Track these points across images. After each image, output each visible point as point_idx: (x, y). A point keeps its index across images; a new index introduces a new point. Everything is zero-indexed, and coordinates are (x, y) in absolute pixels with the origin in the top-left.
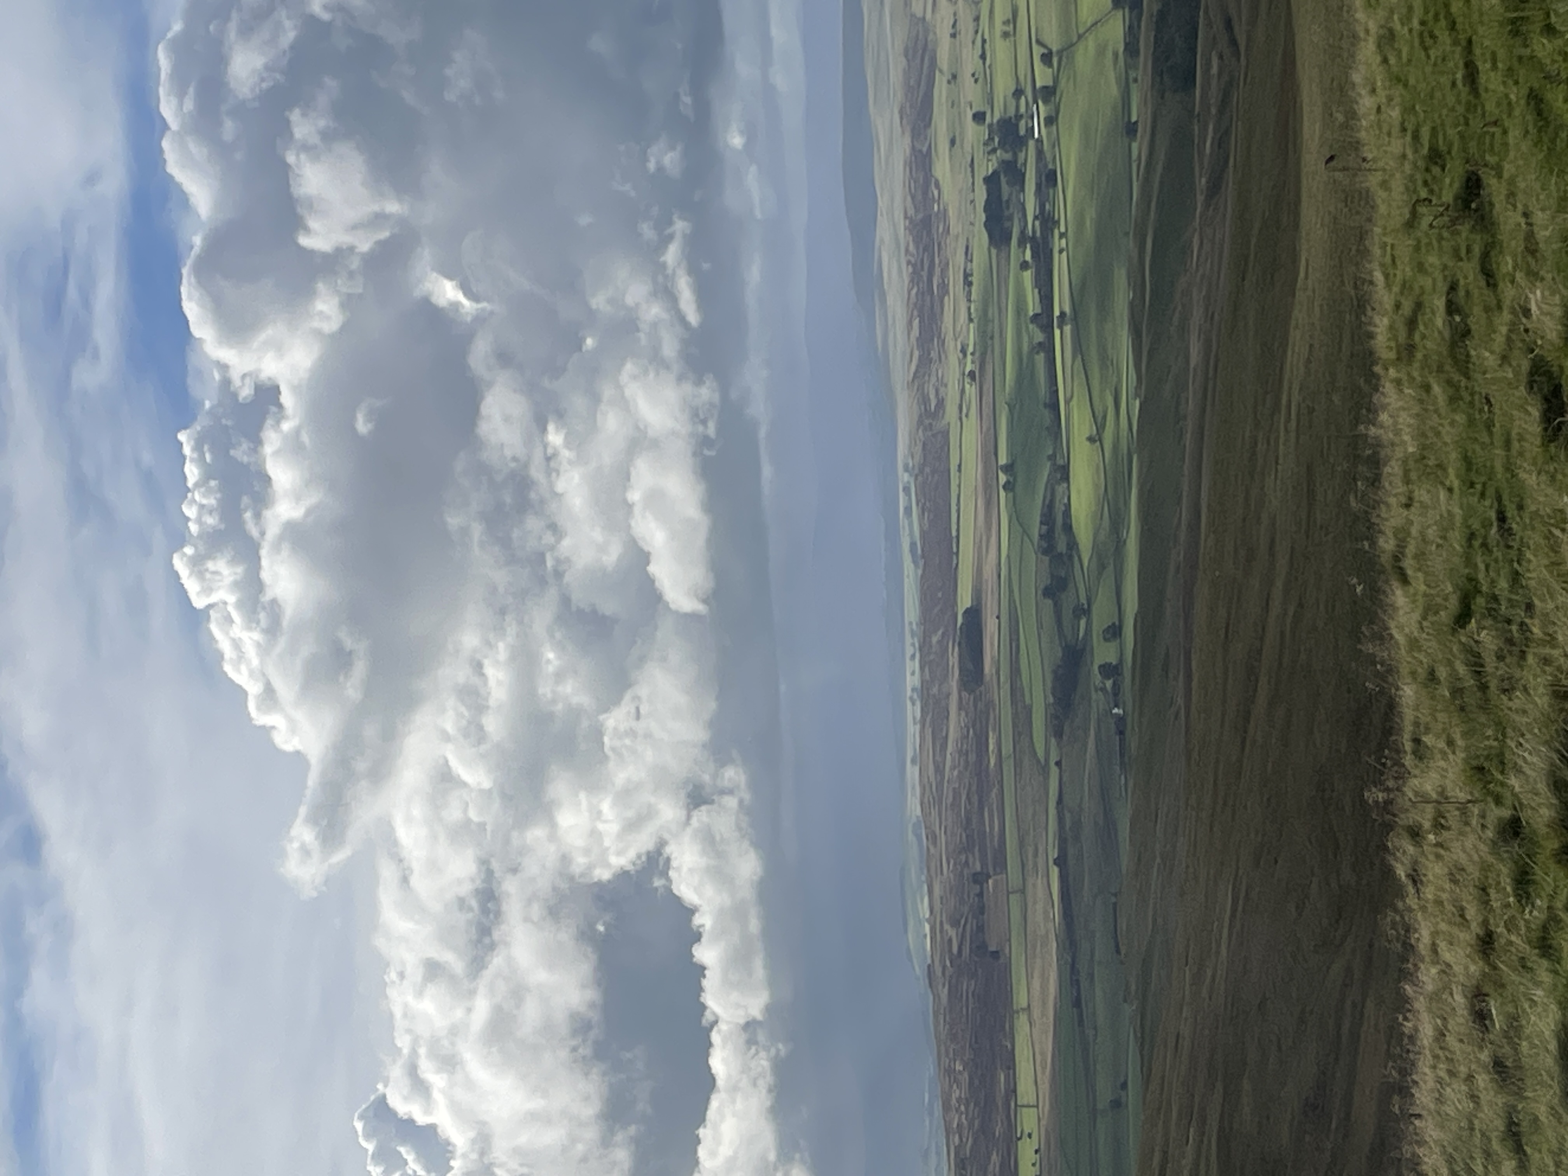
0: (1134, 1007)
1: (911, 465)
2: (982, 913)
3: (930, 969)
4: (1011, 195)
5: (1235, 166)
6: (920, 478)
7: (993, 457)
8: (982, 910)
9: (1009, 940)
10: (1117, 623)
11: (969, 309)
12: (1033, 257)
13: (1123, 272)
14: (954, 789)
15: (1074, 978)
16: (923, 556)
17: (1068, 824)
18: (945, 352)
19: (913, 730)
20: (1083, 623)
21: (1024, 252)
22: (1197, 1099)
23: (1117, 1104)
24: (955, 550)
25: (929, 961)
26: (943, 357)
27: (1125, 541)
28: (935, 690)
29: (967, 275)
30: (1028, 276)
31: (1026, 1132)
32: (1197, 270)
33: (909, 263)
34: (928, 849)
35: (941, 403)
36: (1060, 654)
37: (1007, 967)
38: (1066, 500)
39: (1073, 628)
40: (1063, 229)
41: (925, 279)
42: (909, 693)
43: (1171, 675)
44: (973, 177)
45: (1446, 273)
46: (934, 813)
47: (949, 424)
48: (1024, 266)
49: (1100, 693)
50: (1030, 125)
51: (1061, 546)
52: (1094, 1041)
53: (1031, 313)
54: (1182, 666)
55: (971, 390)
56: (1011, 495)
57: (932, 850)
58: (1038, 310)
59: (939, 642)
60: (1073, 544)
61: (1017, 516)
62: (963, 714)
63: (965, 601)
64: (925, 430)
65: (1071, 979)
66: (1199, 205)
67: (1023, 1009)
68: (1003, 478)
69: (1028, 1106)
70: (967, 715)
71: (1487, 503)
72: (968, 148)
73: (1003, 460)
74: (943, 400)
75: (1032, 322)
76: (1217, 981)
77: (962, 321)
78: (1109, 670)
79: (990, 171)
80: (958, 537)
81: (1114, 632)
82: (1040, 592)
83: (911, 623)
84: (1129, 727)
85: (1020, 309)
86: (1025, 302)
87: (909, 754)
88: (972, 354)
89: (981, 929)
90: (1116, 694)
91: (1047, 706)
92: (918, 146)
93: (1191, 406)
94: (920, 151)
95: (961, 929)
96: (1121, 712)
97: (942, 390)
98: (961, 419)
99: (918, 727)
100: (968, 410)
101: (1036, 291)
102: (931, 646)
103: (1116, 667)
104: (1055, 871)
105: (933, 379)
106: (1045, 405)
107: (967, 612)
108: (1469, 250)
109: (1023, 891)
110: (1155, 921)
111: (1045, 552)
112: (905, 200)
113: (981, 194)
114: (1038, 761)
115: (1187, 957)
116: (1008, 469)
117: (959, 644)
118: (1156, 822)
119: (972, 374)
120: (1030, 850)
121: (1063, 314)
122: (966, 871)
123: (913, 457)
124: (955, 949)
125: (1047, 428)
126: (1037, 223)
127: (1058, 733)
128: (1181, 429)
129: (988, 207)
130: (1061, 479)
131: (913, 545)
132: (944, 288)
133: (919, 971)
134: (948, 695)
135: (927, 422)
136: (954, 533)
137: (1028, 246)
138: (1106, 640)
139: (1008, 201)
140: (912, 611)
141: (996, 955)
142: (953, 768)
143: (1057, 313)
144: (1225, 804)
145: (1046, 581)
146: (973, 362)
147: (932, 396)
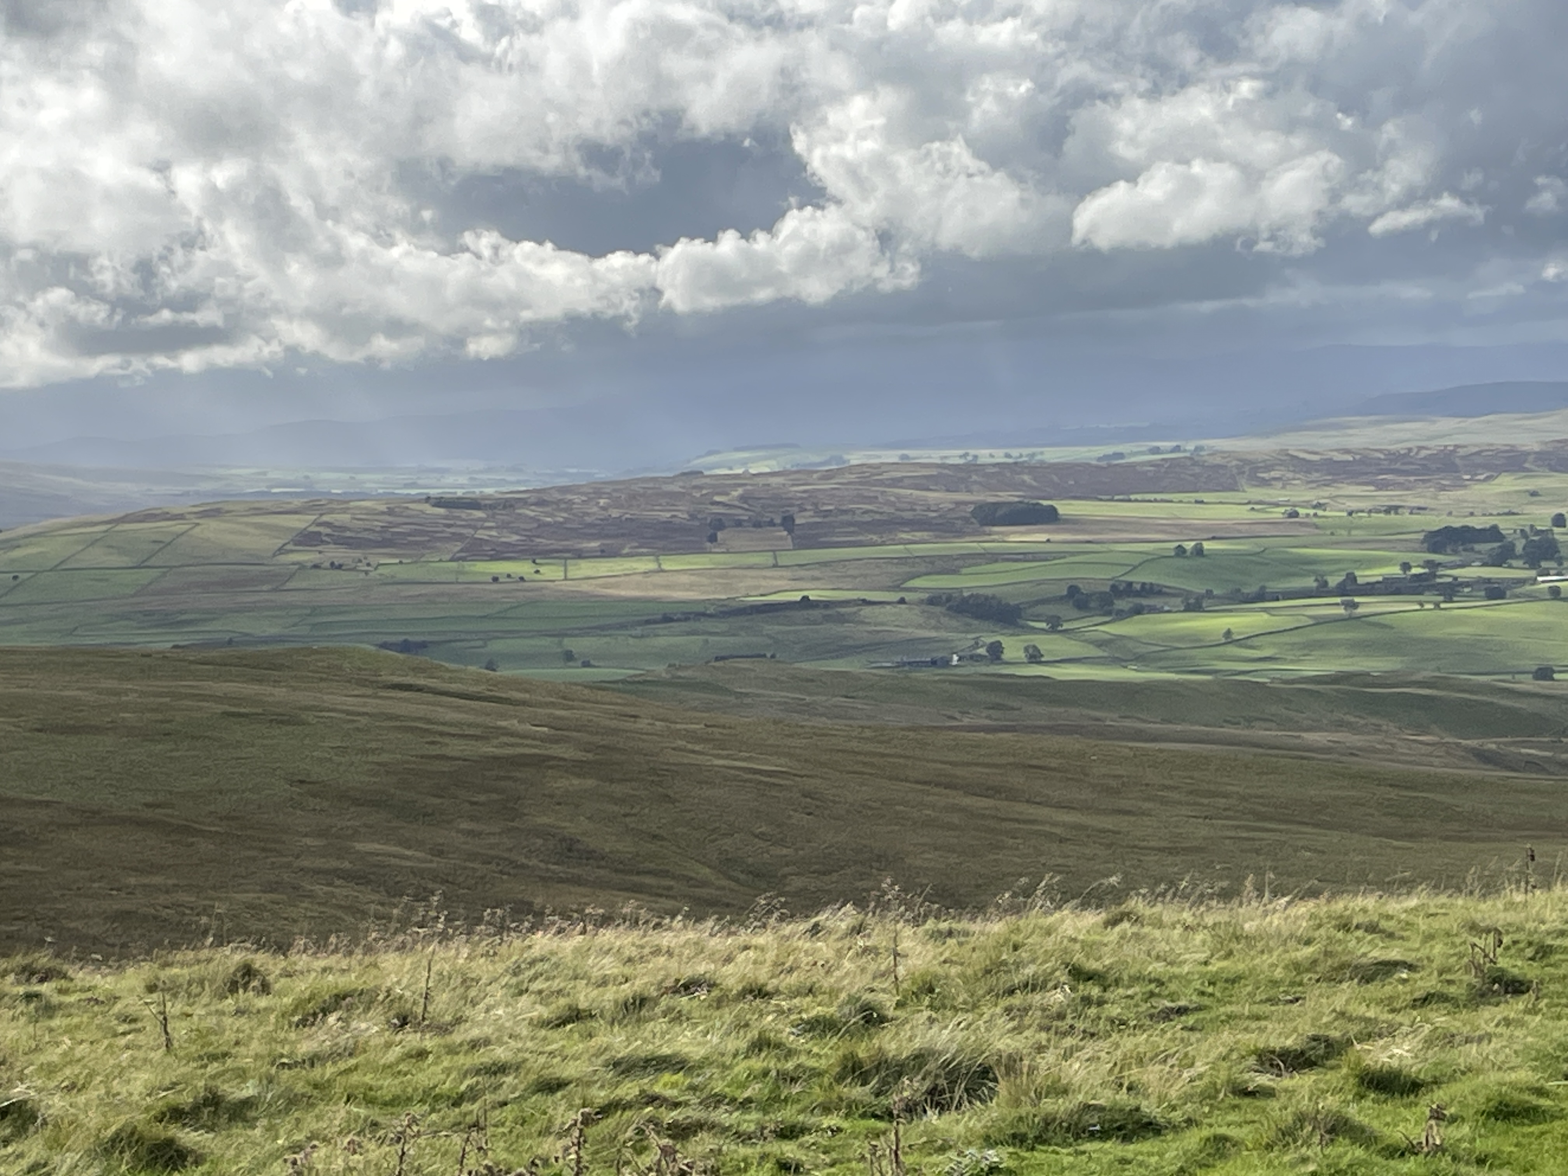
0: (664, 675)
1: (1202, 453)
2: (755, 526)
3: (698, 473)
4: (1479, 552)
5: (1508, 778)
6: (1189, 463)
7: (1211, 536)
8: (758, 525)
9: (728, 552)
10: (1043, 659)
11: (1362, 511)
12: (1415, 575)
13: (1398, 666)
14: (876, 498)
15: (692, 616)
16: (1109, 466)
17: (843, 610)
18: (1318, 486)
19: (934, 456)
20: (1043, 625)
21: (1418, 566)
22: (575, 734)
23: (569, 657)
24: (1116, 497)
25: (706, 473)
26: (1314, 485)
27: (1126, 667)
28: (974, 477)
29: (1395, 509)
30: (1395, 571)
31: (542, 569)
32: (1399, 739)
33: (1410, 450)
34: (817, 472)
35: (1265, 483)
36: (1012, 603)
37: (702, 551)
38: (1166, 608)
39: (1038, 616)
40: (1443, 606)
41: (1392, 467)
42: (972, 452)
43: (991, 712)
44: (1499, 514)
45: (1425, 962)
46: (852, 477)
47: (1244, 491)
48: (1406, 566)
49: (973, 642)
50: (1552, 572)
51: (1122, 604)
52: (631, 636)
53: (1357, 573)
54: (1001, 723)
55: (1278, 513)
56: (1173, 554)
57: (815, 476)
58: (1360, 581)
59: (1024, 482)
60: (1121, 616)
61: (1151, 560)
62: (951, 506)
63: (1065, 508)
64: (1237, 467)
65: (690, 613)
66: (1468, 742)
67: (660, 565)
68: (1189, 545)
69: (566, 571)
70: (950, 510)
71: (1194, 998)
72: (1528, 509)
73: (1207, 545)
74: (1270, 485)
75: (1348, 575)
76: (692, 755)
77: (1348, 504)
78: (996, 651)
79: (1503, 532)
80: (1130, 501)
81: (1035, 657)
82: (1074, 583)
83: (1042, 453)
84: (941, 671)
85: (1362, 563)
86: (1369, 568)
87: (910, 453)
88: (1315, 515)
89: (739, 524)
90: (972, 657)
91: (960, 590)
92: (1531, 458)
93: (1260, 733)
94: (1525, 461)
95: (737, 503)
96: (955, 663)
97: (1279, 484)
98: (1249, 503)
99: (939, 461)
100: (1258, 511)
101: (1380, 579)
102: (1019, 474)
103: (999, 658)
104: (797, 596)
105: (1290, 475)
106: (1263, 588)
107: (1053, 510)
108: (1450, 982)
109: (775, 566)
110: (746, 695)
111: (1114, 588)
112: (1475, 445)
113: (1478, 523)
114: (905, 581)
115: (714, 726)
116: (1199, 551)
117: (1020, 502)
118: (847, 697)
119: (1295, 514)
120: (817, 573)
121: (1356, 605)
122: (796, 509)
123: (1209, 455)
124: (717, 499)
125: (1239, 590)
126: (1450, 580)
127: (932, 602)
128: (1238, 723)
129: (1466, 529)
130: (1188, 604)
131: (1121, 455)
132: (1382, 486)
133: (697, 464)
134: (969, 491)
135: (1247, 469)
136: (1133, 497)
137: (1426, 570)
138: (1026, 649)
139: (1472, 550)
140: (1052, 455)
141: (713, 539)
142: (898, 496)
143: (1357, 600)
144: (865, 764)
145: (1085, 589)
146: (1308, 515)
147: (1273, 474)
